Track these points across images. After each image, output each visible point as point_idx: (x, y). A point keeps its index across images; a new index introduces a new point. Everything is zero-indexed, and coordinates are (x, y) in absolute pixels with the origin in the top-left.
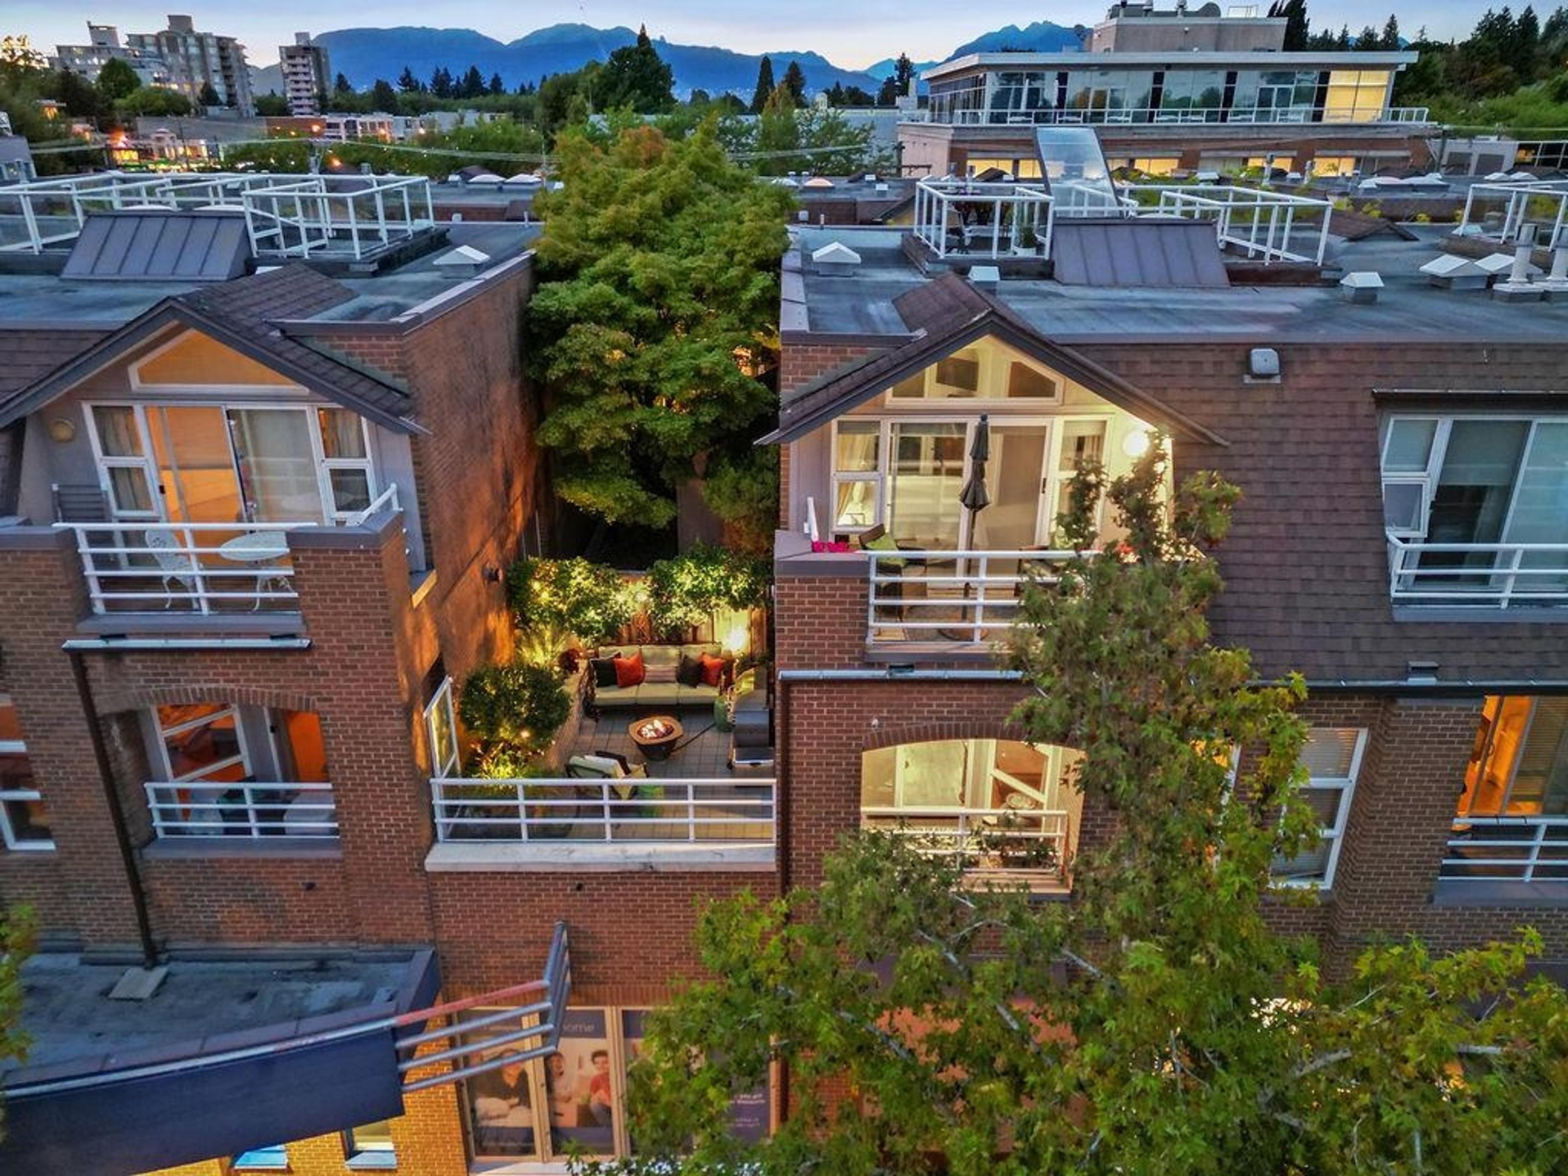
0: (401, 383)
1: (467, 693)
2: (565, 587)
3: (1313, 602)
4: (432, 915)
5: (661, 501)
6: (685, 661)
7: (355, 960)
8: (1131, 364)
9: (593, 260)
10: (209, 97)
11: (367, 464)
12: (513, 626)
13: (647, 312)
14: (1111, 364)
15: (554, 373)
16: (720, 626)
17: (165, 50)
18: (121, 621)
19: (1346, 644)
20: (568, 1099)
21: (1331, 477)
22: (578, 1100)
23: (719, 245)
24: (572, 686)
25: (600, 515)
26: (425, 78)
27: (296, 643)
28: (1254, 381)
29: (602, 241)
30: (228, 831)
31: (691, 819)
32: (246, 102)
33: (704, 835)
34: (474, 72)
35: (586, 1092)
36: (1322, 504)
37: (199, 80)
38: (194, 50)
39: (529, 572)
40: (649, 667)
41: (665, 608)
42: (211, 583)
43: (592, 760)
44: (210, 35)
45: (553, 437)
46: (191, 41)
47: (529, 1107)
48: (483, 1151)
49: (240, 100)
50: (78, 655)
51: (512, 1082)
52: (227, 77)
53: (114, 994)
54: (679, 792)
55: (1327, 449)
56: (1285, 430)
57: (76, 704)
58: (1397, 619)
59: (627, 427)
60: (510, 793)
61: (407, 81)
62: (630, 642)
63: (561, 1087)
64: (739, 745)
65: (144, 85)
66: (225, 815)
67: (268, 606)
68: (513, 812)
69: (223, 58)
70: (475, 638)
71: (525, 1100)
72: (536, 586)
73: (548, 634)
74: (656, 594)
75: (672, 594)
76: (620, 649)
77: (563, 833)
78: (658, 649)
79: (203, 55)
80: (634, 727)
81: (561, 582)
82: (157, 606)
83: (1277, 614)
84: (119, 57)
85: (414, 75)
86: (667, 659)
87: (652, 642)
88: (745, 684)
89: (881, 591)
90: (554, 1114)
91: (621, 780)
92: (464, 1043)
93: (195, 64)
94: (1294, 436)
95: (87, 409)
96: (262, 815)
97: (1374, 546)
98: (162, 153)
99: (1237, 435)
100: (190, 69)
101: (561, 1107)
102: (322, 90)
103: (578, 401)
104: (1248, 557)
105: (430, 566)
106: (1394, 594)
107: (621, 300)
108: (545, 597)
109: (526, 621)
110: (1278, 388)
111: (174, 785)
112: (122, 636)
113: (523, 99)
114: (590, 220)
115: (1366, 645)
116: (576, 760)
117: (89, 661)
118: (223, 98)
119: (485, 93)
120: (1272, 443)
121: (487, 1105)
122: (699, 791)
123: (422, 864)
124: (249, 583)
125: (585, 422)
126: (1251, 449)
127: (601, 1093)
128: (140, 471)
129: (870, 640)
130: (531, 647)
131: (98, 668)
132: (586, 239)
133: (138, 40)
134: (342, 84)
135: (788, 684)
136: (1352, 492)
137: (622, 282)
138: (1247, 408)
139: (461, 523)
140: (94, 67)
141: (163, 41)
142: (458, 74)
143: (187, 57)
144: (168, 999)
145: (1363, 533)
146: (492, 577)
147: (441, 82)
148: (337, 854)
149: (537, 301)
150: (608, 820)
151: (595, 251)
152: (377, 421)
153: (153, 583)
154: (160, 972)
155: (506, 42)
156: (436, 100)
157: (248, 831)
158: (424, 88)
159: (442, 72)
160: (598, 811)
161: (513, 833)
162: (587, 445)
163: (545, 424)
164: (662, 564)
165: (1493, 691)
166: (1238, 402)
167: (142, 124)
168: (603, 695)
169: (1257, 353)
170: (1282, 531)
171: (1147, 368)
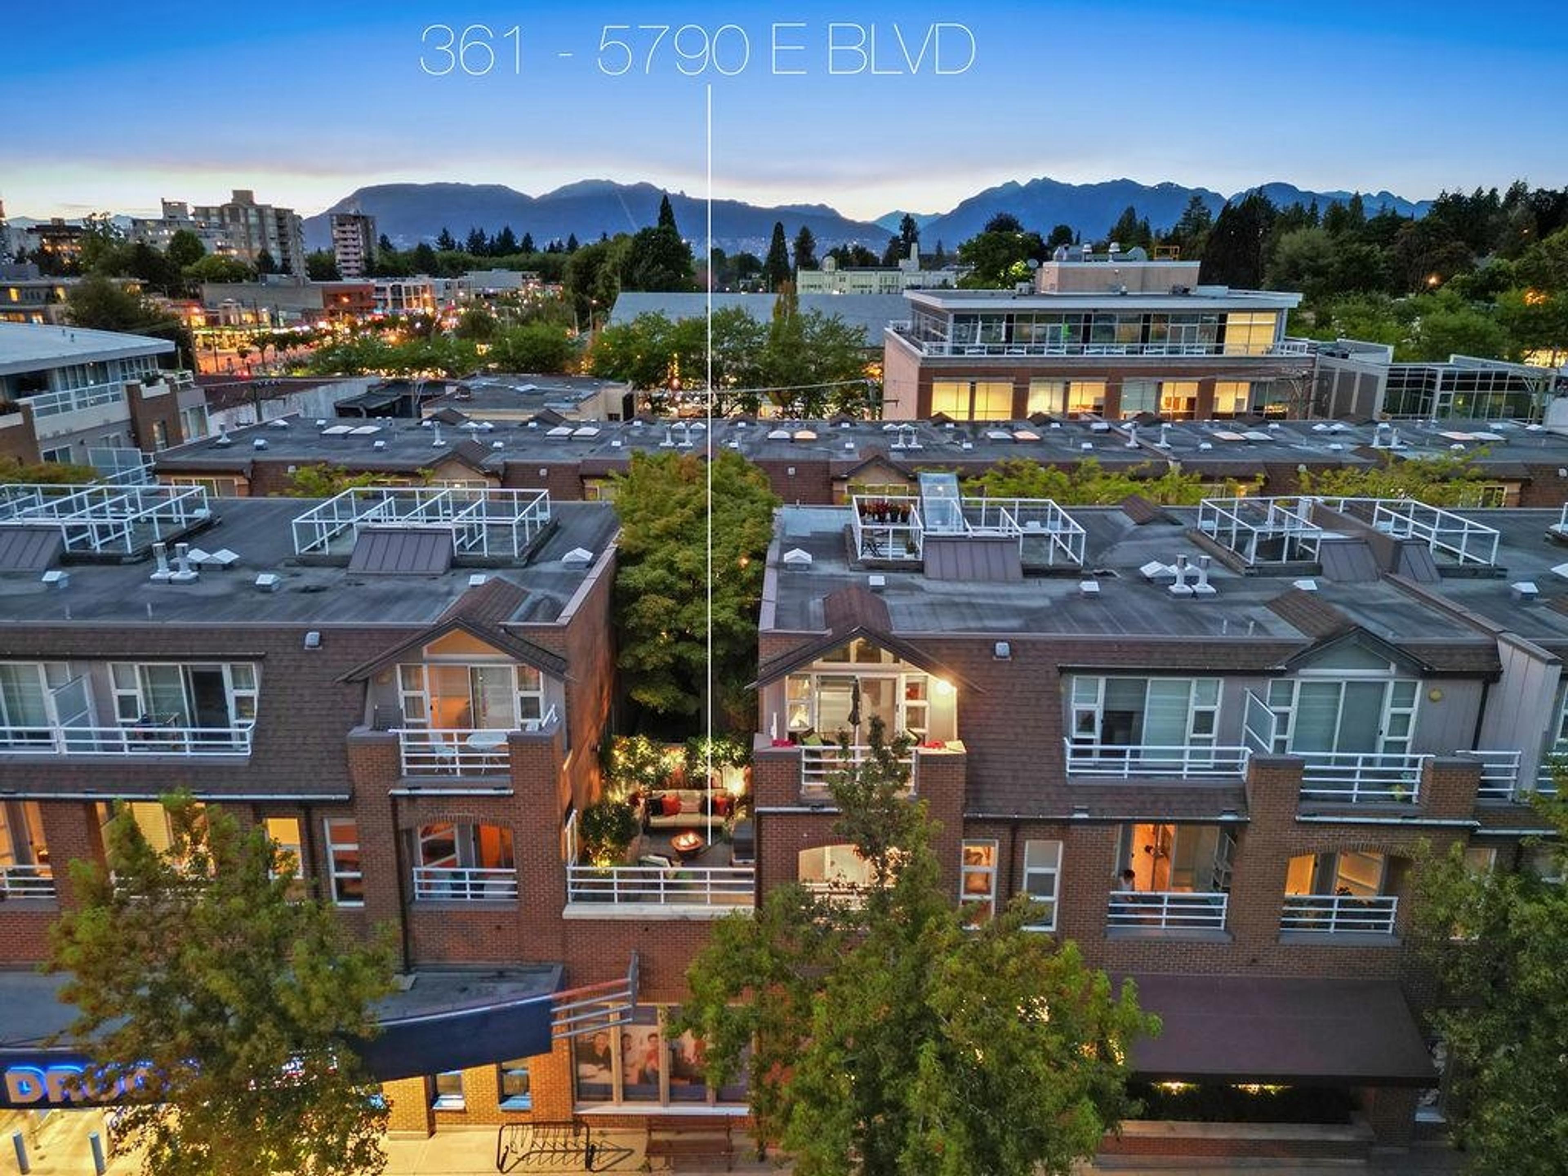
0: (562, 655)
1: (584, 819)
2: (634, 754)
3: (1027, 774)
4: (564, 945)
5: (691, 697)
6: (705, 800)
7: (520, 971)
9: (652, 552)
10: (265, 263)
11: (540, 695)
12: (601, 778)
13: (686, 585)
14: (927, 650)
15: (632, 622)
16: (726, 778)
17: (227, 220)
18: (414, 780)
19: (1043, 797)
20: (633, 1066)
21: (1036, 710)
22: (639, 1066)
23: (730, 543)
24: (638, 814)
25: (655, 709)
26: (461, 238)
27: (506, 792)
28: (998, 659)
29: (658, 537)
30: (454, 896)
31: (708, 891)
32: (299, 267)
33: (716, 900)
34: (507, 231)
35: (643, 1061)
36: (1032, 723)
37: (257, 246)
38: (253, 220)
39: (610, 745)
40: (682, 804)
41: (692, 766)
42: (463, 760)
43: (652, 858)
44: (269, 207)
45: (628, 662)
46: (251, 212)
47: (610, 1070)
48: (580, 1099)
49: (294, 264)
50: (394, 797)
51: (600, 1054)
52: (282, 244)
54: (702, 875)
55: (1035, 695)
56: (1014, 685)
57: (390, 823)
58: (1069, 784)
59: (672, 655)
60: (609, 875)
61: (446, 241)
62: (671, 788)
63: (631, 1057)
64: (736, 851)
65: (208, 252)
66: (454, 887)
67: (489, 772)
68: (610, 886)
69: (280, 227)
70: (584, 786)
71: (609, 1067)
72: (616, 753)
73: (623, 783)
74: (688, 758)
75: (698, 758)
76: (665, 792)
77: (637, 899)
78: (688, 792)
79: (262, 224)
80: (674, 841)
81: (631, 750)
82: (431, 771)
83: (1009, 780)
84: (185, 228)
85: (451, 236)
86: (693, 799)
87: (685, 787)
88: (741, 815)
89: (809, 766)
90: (625, 1076)
91: (669, 868)
92: (575, 1028)
93: (253, 231)
94: (1018, 688)
95: (398, 667)
96: (473, 887)
98: (227, 320)
99: (990, 687)
100: (250, 236)
101: (629, 1070)
102: (370, 254)
103: (644, 640)
105: (569, 747)
106: (1067, 771)
107: (671, 579)
108: (621, 759)
109: (609, 774)
110: (1011, 663)
111: (425, 869)
112: (419, 788)
113: (553, 256)
114: (651, 525)
115: (1054, 797)
116: (643, 858)
117: (399, 801)
118: (278, 262)
119: (517, 251)
120: (1007, 691)
121: (586, 1069)
122: (714, 875)
123: (560, 915)
124: (478, 760)
125: (647, 653)
126: (997, 694)
127: (653, 1062)
128: (420, 698)
129: (802, 792)
130: (614, 791)
131: (403, 805)
132: (648, 537)
133: (204, 212)
134: (385, 244)
135: (760, 814)
136: (1047, 717)
137: (671, 567)
138: (994, 673)
139: (581, 720)
140: (164, 238)
141: (227, 212)
142: (492, 233)
143: (248, 226)
144: (418, 991)
145: (1053, 739)
146: (594, 749)
147: (476, 241)
148: (515, 909)
149: (621, 581)
150: (662, 891)
151: (655, 545)
152: (547, 673)
153: (431, 760)
154: (412, 978)
155: (535, 197)
156: (471, 257)
157: (465, 896)
158: (460, 246)
159: (477, 232)
160: (657, 886)
161: (609, 898)
162: (648, 667)
163: (622, 654)
164: (692, 740)
165: (1120, 821)
166: (989, 670)
167: (208, 291)
168: (655, 821)
169: (998, 645)
170: (1012, 737)
171: (945, 651)
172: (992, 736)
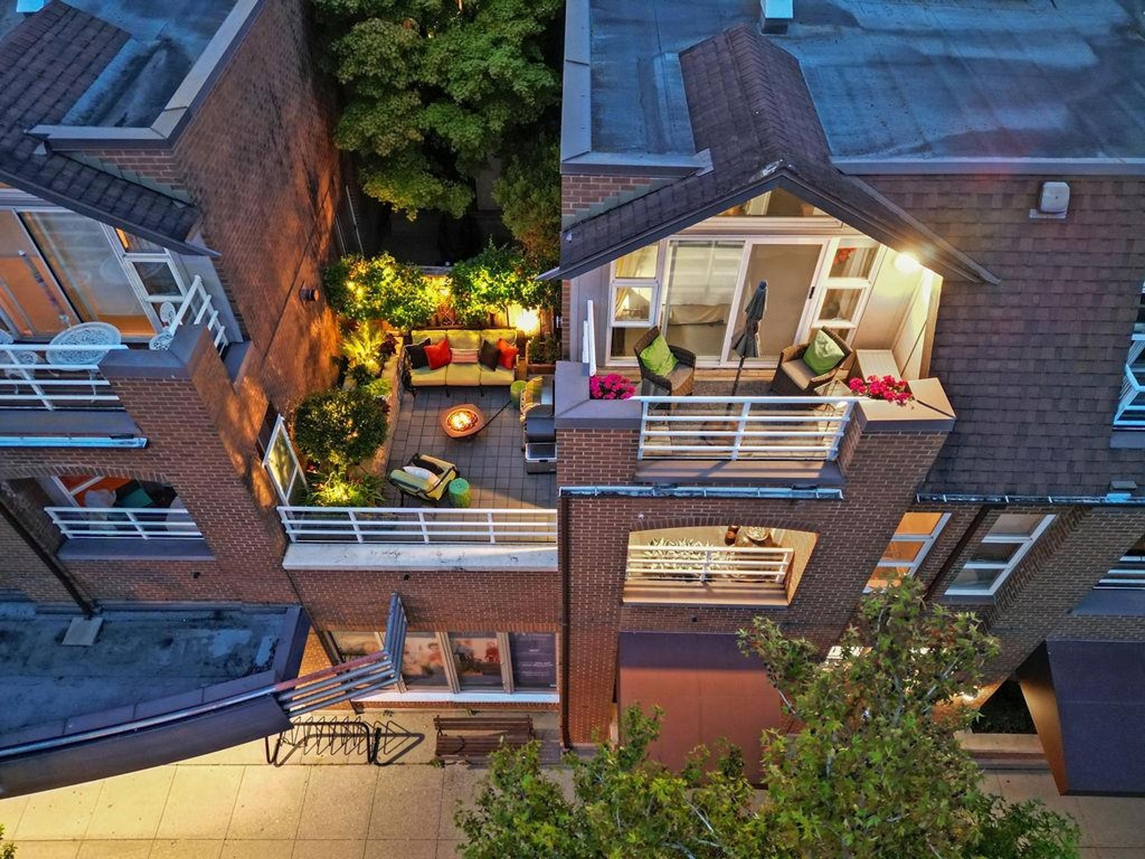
0: (181, 194)
2: (378, 288)
3: (1043, 431)
4: (295, 590)
6: (485, 345)
8: (919, 196)
14: (899, 198)
16: (514, 317)
20: (414, 663)
21: (1090, 315)
25: (403, 213)
28: (1040, 216)
30: (122, 536)
31: (491, 533)
35: (426, 660)
36: (1076, 341)
39: (345, 273)
40: (454, 351)
41: (463, 302)
45: (352, 143)
53: (66, 642)
54: (481, 517)
55: (1094, 287)
56: (1058, 268)
58: (1112, 446)
59: (419, 129)
62: (437, 328)
63: (408, 658)
66: (119, 528)
68: (348, 527)
70: (301, 356)
72: (351, 285)
74: (456, 291)
76: (430, 334)
78: (461, 334)
81: (372, 281)
83: (1008, 441)
87: (457, 328)
94: (1066, 274)
97: (1111, 380)
99: (1009, 272)
101: (409, 666)
103: (370, 104)
104: (992, 390)
105: (246, 338)
106: (1117, 422)
108: (360, 296)
110: (1065, 226)
115: (1079, 468)
120: (1043, 281)
122: (496, 517)
123: (280, 565)
125: (379, 127)
126: (1021, 286)
130: (352, 342)
136: (1108, 329)
138: (1026, 244)
144: (107, 645)
148: (212, 558)
150: (425, 533)
154: (97, 621)
161: (351, 539)
162: (383, 150)
164: (460, 266)
166: (1019, 238)
168: (418, 377)
169: (1049, 186)
170: (1031, 366)
171: (934, 201)
172: (993, 365)
